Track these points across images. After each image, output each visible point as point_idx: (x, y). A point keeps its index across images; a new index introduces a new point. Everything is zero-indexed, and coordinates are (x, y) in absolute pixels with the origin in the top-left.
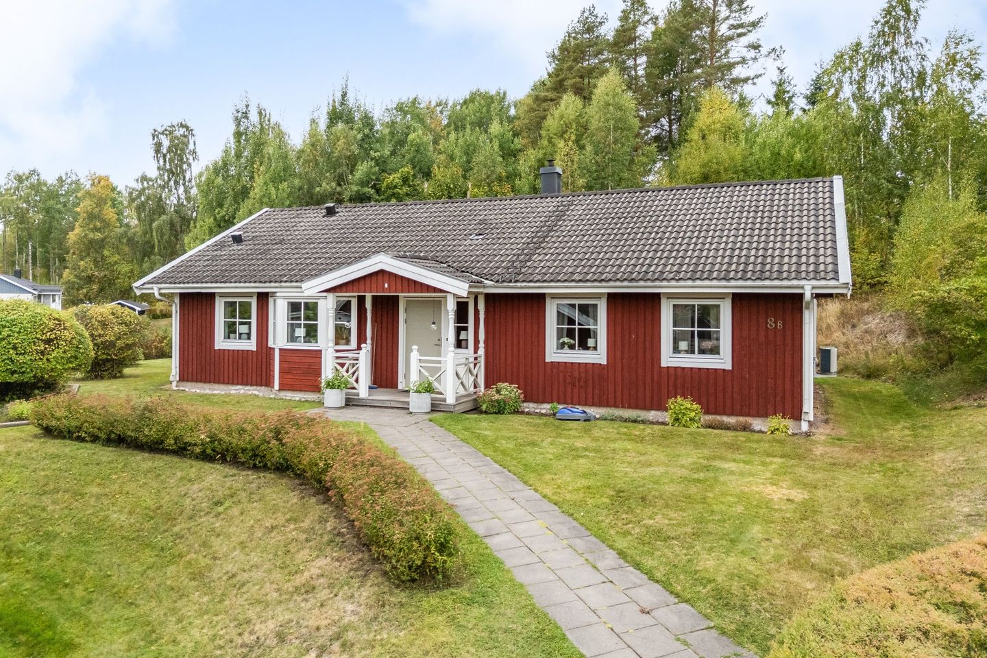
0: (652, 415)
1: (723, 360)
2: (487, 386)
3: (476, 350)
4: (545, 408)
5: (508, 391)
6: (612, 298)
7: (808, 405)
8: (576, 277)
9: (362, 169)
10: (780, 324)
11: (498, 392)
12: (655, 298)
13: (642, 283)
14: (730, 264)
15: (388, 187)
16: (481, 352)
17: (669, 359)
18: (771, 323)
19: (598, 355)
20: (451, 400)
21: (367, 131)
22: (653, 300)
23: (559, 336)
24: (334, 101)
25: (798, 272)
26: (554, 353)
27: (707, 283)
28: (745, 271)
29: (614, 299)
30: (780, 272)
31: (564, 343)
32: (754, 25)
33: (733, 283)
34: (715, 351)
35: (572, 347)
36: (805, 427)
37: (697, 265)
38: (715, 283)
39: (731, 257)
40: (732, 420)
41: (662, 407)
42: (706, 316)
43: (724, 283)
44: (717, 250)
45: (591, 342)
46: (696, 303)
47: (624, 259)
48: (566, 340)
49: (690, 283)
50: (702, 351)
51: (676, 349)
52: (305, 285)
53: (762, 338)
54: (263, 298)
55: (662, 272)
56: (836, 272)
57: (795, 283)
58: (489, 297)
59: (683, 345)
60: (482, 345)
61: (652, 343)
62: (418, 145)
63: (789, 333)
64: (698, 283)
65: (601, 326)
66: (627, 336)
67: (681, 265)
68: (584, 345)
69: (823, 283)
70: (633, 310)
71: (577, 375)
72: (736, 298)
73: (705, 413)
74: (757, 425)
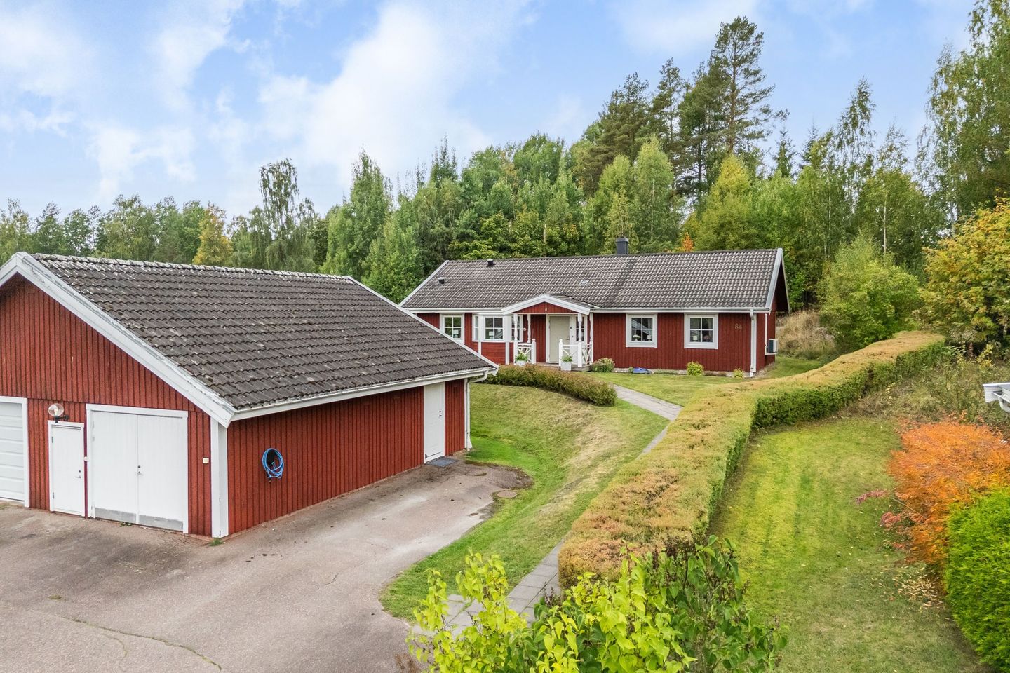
0: (680, 372)
1: (714, 345)
2: (595, 359)
3: (589, 342)
4: (626, 370)
5: (608, 361)
6: (660, 315)
7: (753, 365)
8: (642, 305)
9: (466, 215)
10: (741, 327)
11: (603, 362)
12: (681, 315)
13: (675, 308)
14: (717, 298)
15: (486, 229)
16: (591, 342)
17: (688, 345)
18: (737, 326)
19: (653, 344)
20: (580, 365)
21: (467, 186)
22: (681, 316)
23: (633, 333)
24: (437, 160)
25: (748, 302)
26: (629, 343)
27: (706, 308)
28: (724, 302)
29: (661, 316)
30: (740, 303)
31: (635, 338)
32: (766, 92)
33: (718, 308)
34: (710, 340)
35: (639, 339)
36: (751, 375)
37: (702, 299)
38: (710, 308)
39: (719, 295)
40: (718, 373)
41: (685, 368)
42: (707, 324)
43: (713, 308)
44: (712, 291)
45: (649, 337)
46: (701, 317)
47: (666, 295)
48: (636, 336)
49: (698, 308)
50: (704, 341)
51: (692, 340)
52: (503, 310)
53: (732, 334)
54: (468, 316)
55: (685, 303)
56: (765, 303)
57: (746, 308)
58: (595, 315)
59: (695, 338)
60: (592, 339)
61: (680, 336)
62: (501, 192)
63: (745, 331)
64: (702, 308)
65: (654, 331)
66: (667, 334)
67: (694, 299)
68: (645, 338)
69: (758, 308)
70: (671, 321)
71: (642, 353)
72: (720, 315)
73: (705, 370)
74: (729, 374)
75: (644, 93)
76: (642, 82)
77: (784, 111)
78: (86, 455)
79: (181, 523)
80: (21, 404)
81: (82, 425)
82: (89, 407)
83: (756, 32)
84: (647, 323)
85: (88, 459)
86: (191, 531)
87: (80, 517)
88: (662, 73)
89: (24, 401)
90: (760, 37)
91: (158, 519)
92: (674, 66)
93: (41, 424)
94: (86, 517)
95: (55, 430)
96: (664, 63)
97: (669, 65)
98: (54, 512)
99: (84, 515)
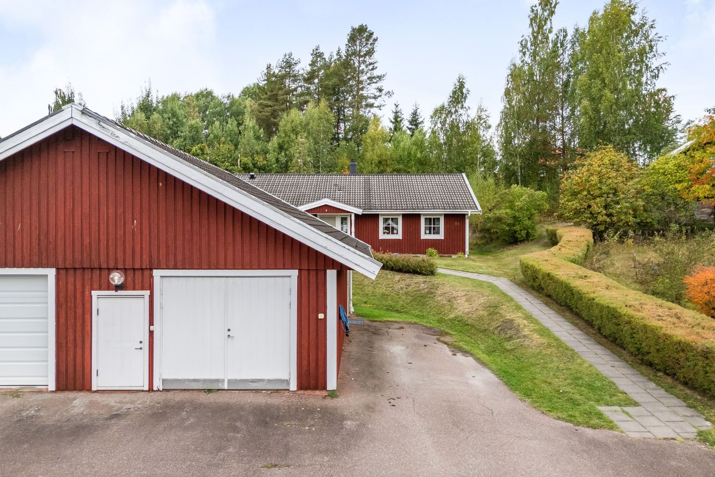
1: (441, 236)
6: (404, 216)
7: (467, 249)
8: (393, 208)
10: (458, 224)
12: (419, 216)
13: (417, 210)
14: (444, 204)
17: (424, 236)
18: (456, 223)
19: (398, 236)
22: (418, 216)
23: (384, 230)
25: (465, 207)
26: (382, 236)
28: (449, 207)
29: (405, 216)
30: (460, 207)
31: (385, 232)
32: (381, 78)
33: (446, 210)
34: (438, 233)
35: (388, 233)
36: (466, 256)
37: (433, 204)
38: (438, 210)
39: (442, 202)
40: (446, 255)
41: (425, 253)
42: (436, 222)
43: (444, 210)
45: (395, 232)
46: (433, 217)
47: (406, 202)
49: (433, 210)
50: (434, 233)
51: (425, 233)
53: (453, 229)
55: (423, 207)
56: (476, 207)
57: (465, 210)
58: (357, 215)
59: (427, 232)
61: (418, 231)
63: (461, 226)
65: (400, 227)
66: (409, 229)
67: (427, 204)
68: (393, 232)
69: (473, 210)
70: (411, 219)
71: (391, 243)
72: (445, 215)
73: (439, 253)
74: (454, 256)
75: (297, 68)
76: (295, 59)
77: (391, 91)
78: (151, 323)
79: (288, 382)
80: (46, 276)
81: (147, 293)
82: (157, 273)
83: (374, 36)
84: (395, 220)
85: (155, 328)
86: (301, 387)
87: (143, 391)
88: (312, 55)
89: (51, 272)
90: (375, 40)
91: (253, 381)
92: (321, 50)
93: (79, 296)
94: (151, 389)
95: (102, 301)
96: (314, 48)
97: (317, 50)
98: (97, 391)
99: (146, 388)
